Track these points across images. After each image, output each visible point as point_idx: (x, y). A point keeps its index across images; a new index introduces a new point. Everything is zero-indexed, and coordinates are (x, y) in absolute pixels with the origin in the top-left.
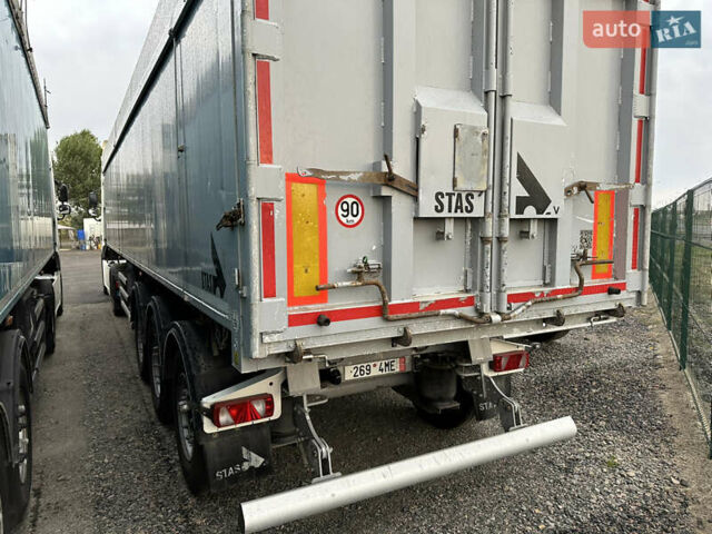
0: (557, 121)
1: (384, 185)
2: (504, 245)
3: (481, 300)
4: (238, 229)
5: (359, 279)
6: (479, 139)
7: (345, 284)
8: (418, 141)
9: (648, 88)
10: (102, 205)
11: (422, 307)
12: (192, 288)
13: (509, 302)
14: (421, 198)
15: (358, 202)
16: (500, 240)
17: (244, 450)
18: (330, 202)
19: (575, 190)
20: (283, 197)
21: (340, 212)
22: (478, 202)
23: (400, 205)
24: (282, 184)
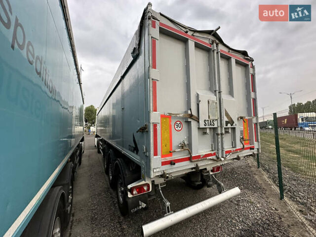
0: (233, 99)
1: (189, 118)
2: (223, 136)
3: (218, 153)
4: (145, 133)
5: (182, 148)
6: (215, 104)
7: (179, 150)
8: (198, 105)
9: (254, 90)
10: (96, 123)
11: (201, 156)
12: (125, 149)
13: (226, 153)
14: (200, 122)
15: (181, 123)
16: (222, 134)
17: (140, 202)
18: (173, 123)
19: (240, 119)
20: (160, 122)
21: (176, 126)
22: (215, 123)
23: (194, 124)
24: (160, 118)
